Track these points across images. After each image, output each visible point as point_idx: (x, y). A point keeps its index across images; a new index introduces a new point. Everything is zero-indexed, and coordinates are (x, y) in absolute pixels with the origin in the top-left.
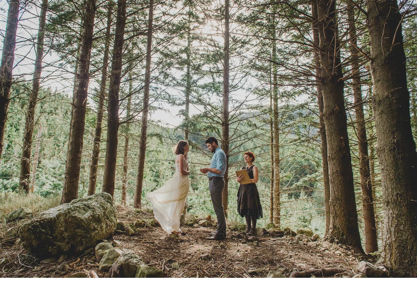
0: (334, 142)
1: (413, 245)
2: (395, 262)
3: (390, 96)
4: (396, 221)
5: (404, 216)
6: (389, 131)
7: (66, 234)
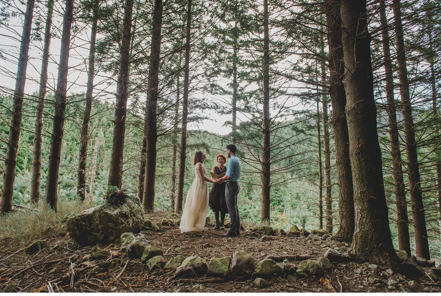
0: (340, 147)
1: (372, 234)
2: (359, 249)
3: (356, 107)
4: (360, 215)
5: (366, 210)
6: (356, 137)
7: (100, 226)
